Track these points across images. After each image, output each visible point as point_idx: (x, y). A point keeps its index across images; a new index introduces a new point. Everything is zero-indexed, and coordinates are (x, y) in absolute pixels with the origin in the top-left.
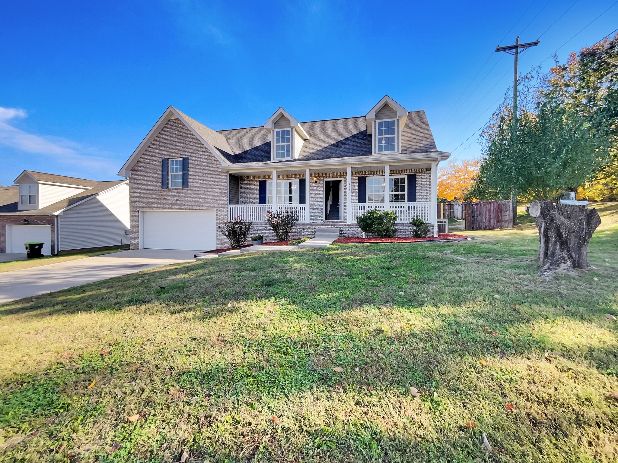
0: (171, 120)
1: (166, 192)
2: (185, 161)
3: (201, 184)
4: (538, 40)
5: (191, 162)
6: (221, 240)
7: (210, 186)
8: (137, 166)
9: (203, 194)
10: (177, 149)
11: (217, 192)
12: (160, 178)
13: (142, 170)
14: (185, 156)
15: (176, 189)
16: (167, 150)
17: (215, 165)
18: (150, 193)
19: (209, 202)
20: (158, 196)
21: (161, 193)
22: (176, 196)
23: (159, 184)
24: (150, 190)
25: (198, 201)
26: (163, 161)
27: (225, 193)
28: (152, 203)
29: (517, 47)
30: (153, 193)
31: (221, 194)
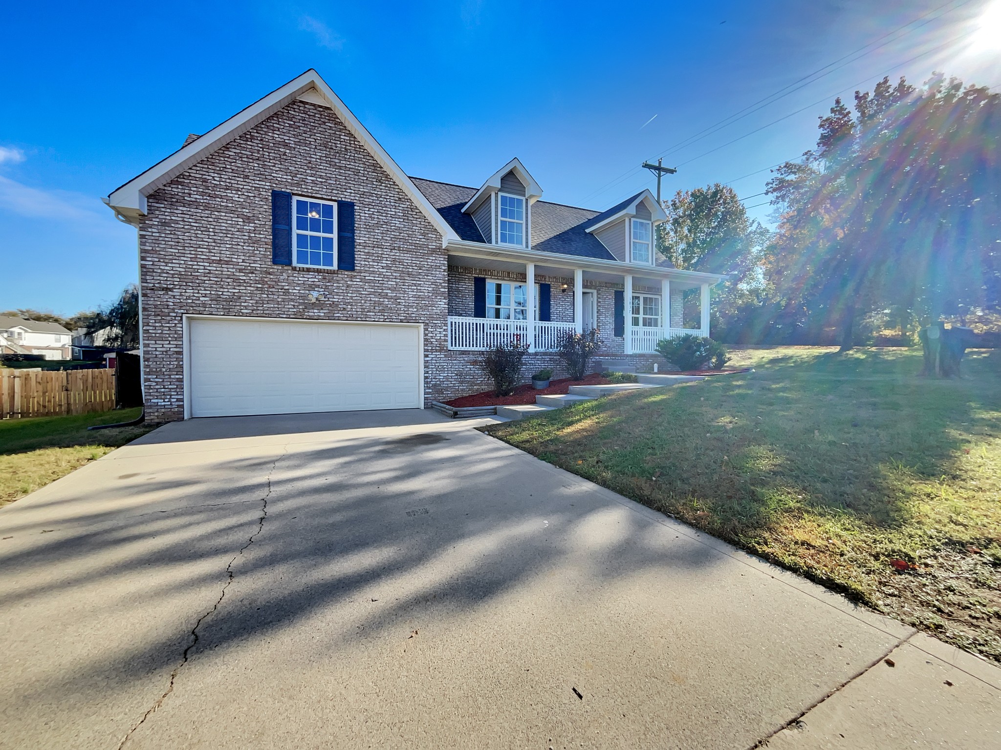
0: (301, 102)
1: (283, 274)
2: (346, 210)
3: (388, 267)
4: (675, 168)
5: (361, 216)
6: (435, 385)
7: (409, 274)
8: (176, 190)
9: (393, 289)
10: (321, 177)
11: (426, 289)
12: (266, 236)
13: (196, 204)
14: (347, 197)
15: (319, 271)
16: (287, 171)
17: (422, 234)
18: (227, 270)
19: (408, 307)
20: (257, 282)
21: (270, 274)
22: (318, 286)
23: (265, 251)
24: (227, 263)
25: (380, 304)
26: (275, 195)
27: (444, 293)
28: (235, 299)
29: (660, 169)
30: (241, 271)
31: (436, 293)
